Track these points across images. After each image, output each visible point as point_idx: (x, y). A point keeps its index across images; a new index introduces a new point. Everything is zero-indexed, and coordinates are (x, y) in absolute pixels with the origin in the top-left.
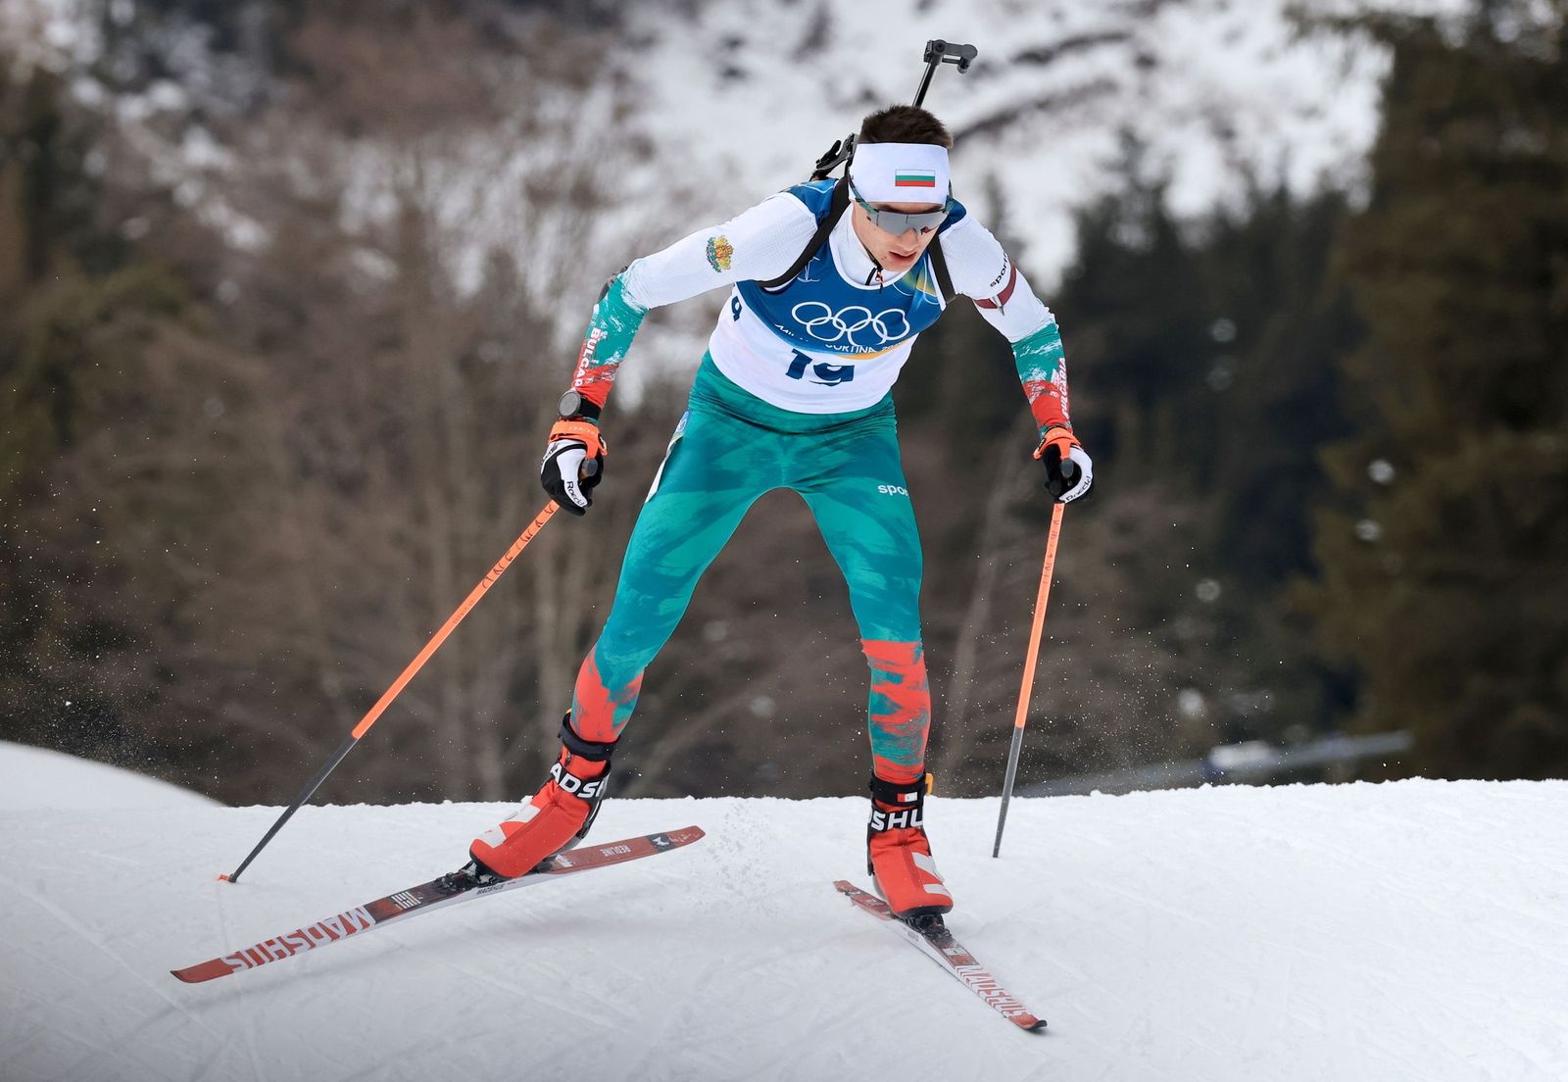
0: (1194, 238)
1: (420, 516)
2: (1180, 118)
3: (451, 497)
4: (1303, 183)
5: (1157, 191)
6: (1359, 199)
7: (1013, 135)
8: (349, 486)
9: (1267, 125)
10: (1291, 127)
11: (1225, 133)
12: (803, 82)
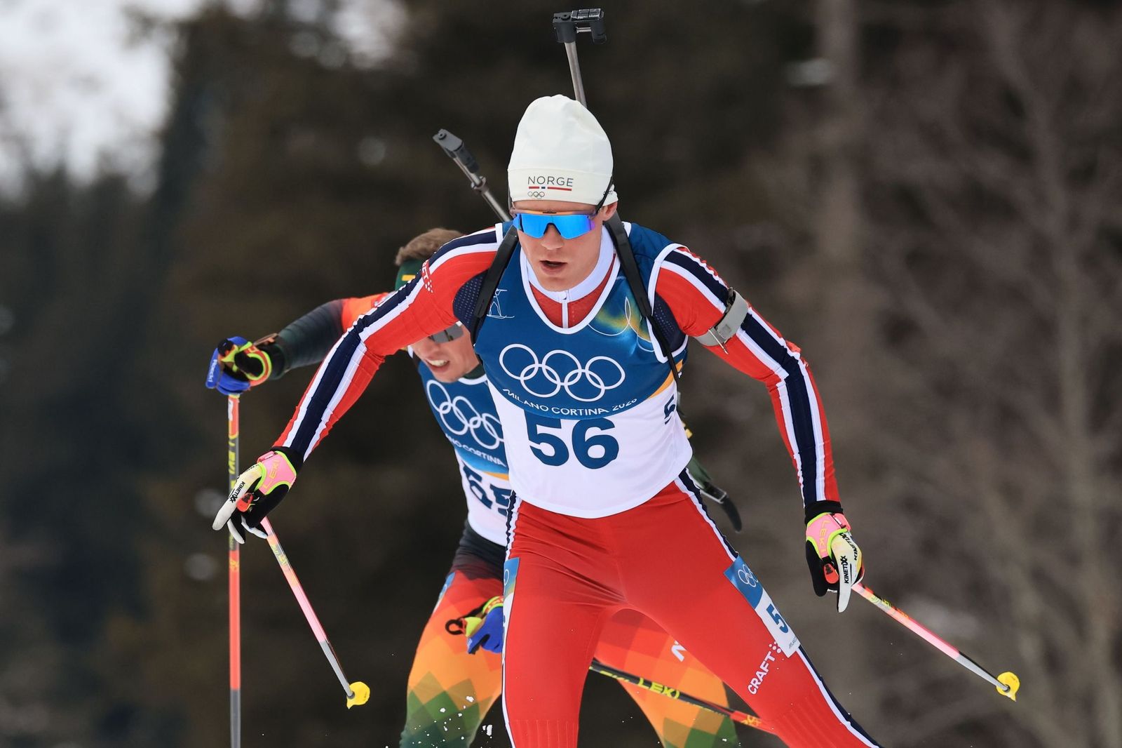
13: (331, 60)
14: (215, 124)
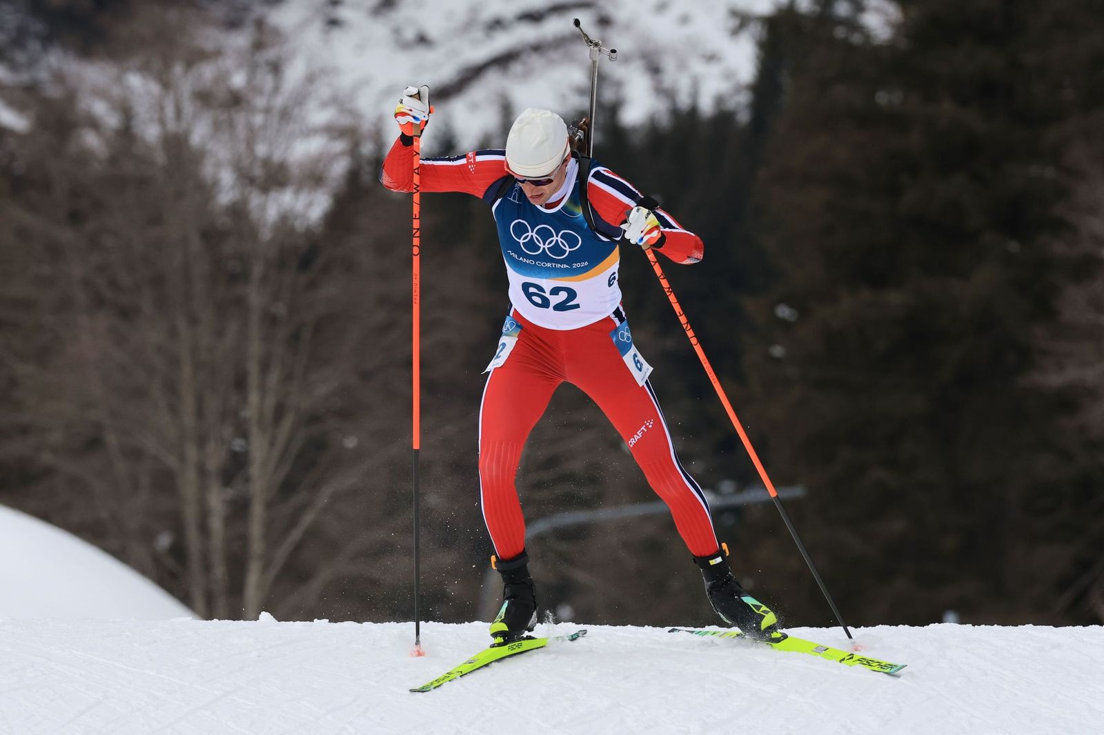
0: (636, 140)
1: (173, 333)
2: (627, 59)
3: (193, 321)
4: (706, 105)
5: (613, 110)
6: (744, 117)
7: (516, 68)
8: (127, 314)
9: (682, 65)
10: (698, 67)
11: (654, 70)
12: (380, 29)
13: (856, 39)
14: (786, 80)
